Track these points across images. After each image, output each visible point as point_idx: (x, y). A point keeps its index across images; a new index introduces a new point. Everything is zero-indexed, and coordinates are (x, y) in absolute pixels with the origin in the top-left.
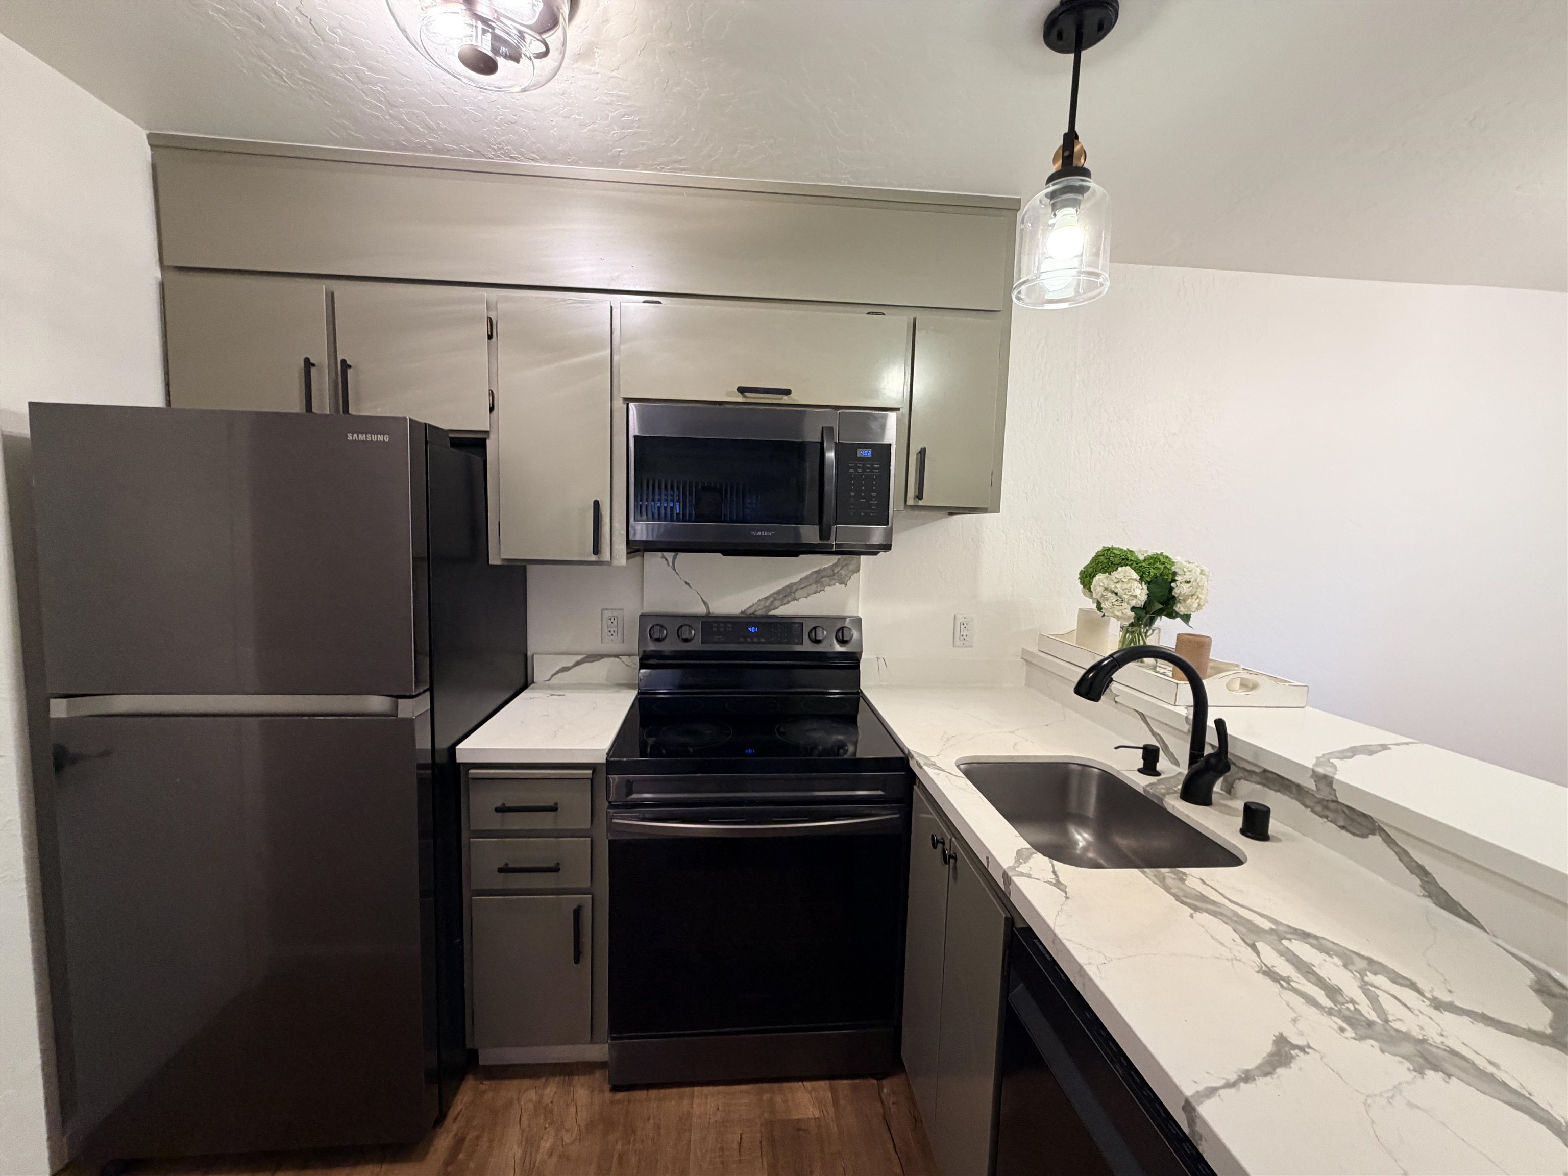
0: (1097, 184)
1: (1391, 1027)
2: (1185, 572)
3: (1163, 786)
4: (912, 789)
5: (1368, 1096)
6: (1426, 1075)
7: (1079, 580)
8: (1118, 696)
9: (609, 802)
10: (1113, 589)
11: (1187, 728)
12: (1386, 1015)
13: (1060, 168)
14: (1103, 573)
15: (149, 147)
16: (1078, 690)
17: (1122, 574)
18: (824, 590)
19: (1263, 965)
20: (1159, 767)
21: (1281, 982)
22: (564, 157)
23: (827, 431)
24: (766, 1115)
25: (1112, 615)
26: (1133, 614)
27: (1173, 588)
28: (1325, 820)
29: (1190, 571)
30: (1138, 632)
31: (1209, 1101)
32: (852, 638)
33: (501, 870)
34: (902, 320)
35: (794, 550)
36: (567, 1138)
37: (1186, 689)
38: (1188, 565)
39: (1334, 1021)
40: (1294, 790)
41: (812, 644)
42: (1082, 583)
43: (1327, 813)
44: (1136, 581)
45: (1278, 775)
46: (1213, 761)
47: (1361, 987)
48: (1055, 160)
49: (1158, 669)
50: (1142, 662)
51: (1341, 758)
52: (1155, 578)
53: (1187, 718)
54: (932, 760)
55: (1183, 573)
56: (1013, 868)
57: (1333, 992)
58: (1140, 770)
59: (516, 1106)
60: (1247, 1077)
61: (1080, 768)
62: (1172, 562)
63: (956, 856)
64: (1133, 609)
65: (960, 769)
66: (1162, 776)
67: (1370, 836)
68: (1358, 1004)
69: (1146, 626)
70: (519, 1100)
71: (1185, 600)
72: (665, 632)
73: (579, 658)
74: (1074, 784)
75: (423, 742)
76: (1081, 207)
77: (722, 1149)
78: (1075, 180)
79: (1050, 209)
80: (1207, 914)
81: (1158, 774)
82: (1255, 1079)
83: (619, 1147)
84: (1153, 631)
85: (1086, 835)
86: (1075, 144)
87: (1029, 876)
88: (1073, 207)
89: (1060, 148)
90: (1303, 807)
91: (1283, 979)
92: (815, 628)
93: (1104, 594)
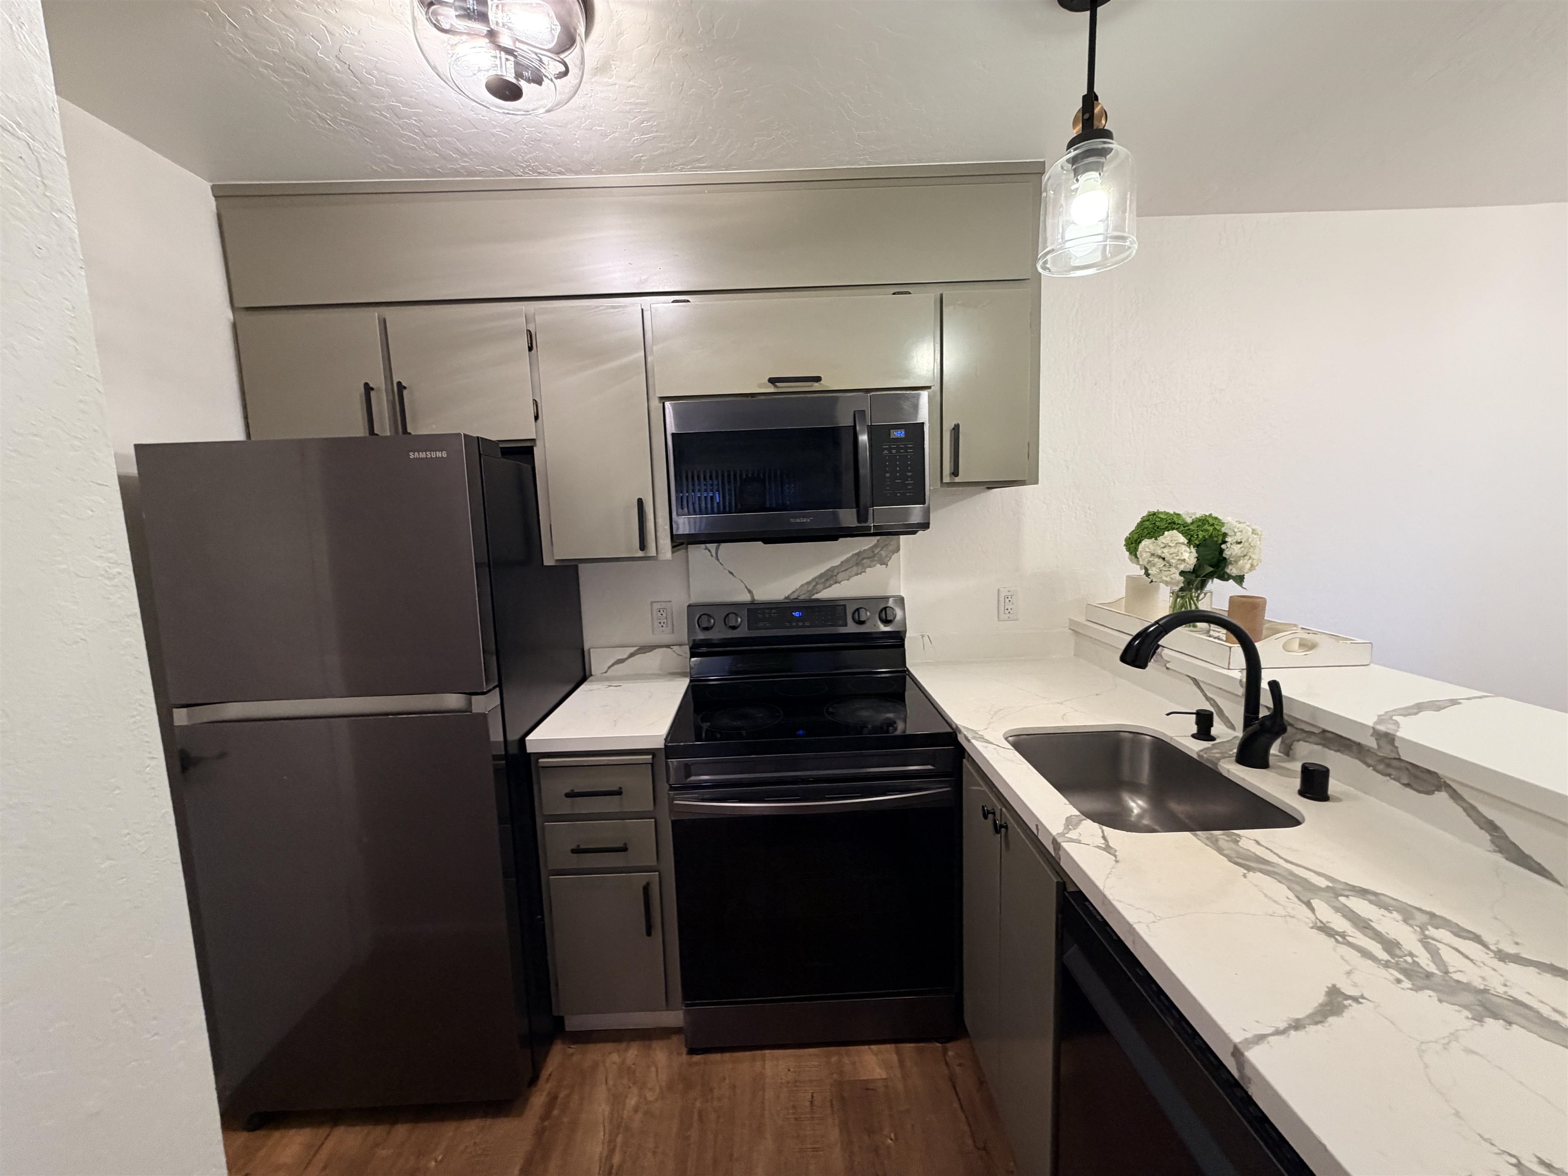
0: (1120, 145)
1: (1451, 978)
2: (1235, 533)
3: (1219, 751)
4: (962, 762)
5: (1422, 1043)
6: (1484, 1022)
7: (1125, 547)
8: (1169, 662)
9: (670, 785)
10: (1160, 554)
11: (1241, 691)
12: (1445, 966)
13: (1081, 132)
14: (1149, 539)
15: (213, 199)
16: (1124, 658)
17: (1168, 538)
18: (865, 572)
19: (1318, 921)
20: (1214, 731)
21: (1337, 937)
22: (587, 168)
23: (859, 415)
24: (835, 1076)
25: (1160, 580)
26: (1182, 578)
27: (1224, 550)
28: (1388, 778)
29: (1241, 531)
30: (1189, 596)
31: (1257, 1046)
32: (895, 618)
33: (574, 851)
34: (928, 298)
35: (833, 534)
36: (650, 1096)
37: (1238, 652)
38: (1238, 525)
39: (1390, 973)
40: (1355, 748)
41: (856, 625)
42: (1128, 550)
43: (1390, 771)
44: (1184, 544)
45: (1337, 735)
46: (1268, 723)
47: (1421, 941)
48: (1075, 124)
49: (1212, 633)
50: (1195, 626)
51: (1405, 715)
52: (1205, 540)
53: (1241, 681)
54: (980, 733)
55: (1233, 533)
56: (1062, 834)
57: (1390, 946)
58: (1194, 736)
59: (601, 1068)
60: (1297, 1025)
61: (1131, 735)
62: (1222, 523)
63: (1007, 826)
64: (1182, 573)
65: (1008, 742)
66: (1217, 741)
67: (1436, 792)
68: (1417, 957)
69: (1197, 589)
70: (604, 1062)
71: (1236, 562)
72: (712, 621)
73: (633, 650)
74: (1126, 751)
75: (496, 735)
76: (1104, 169)
77: (794, 1107)
78: (1097, 143)
79: (1072, 175)
80: (1260, 874)
81: (1213, 739)
82: (1305, 1027)
83: (698, 1104)
84: (1205, 594)
85: (1140, 802)
86: (1095, 105)
87: (1079, 842)
88: (1096, 170)
89: (1079, 110)
90: (1364, 766)
91: (1338, 933)
92: (858, 610)
93: (1151, 559)
